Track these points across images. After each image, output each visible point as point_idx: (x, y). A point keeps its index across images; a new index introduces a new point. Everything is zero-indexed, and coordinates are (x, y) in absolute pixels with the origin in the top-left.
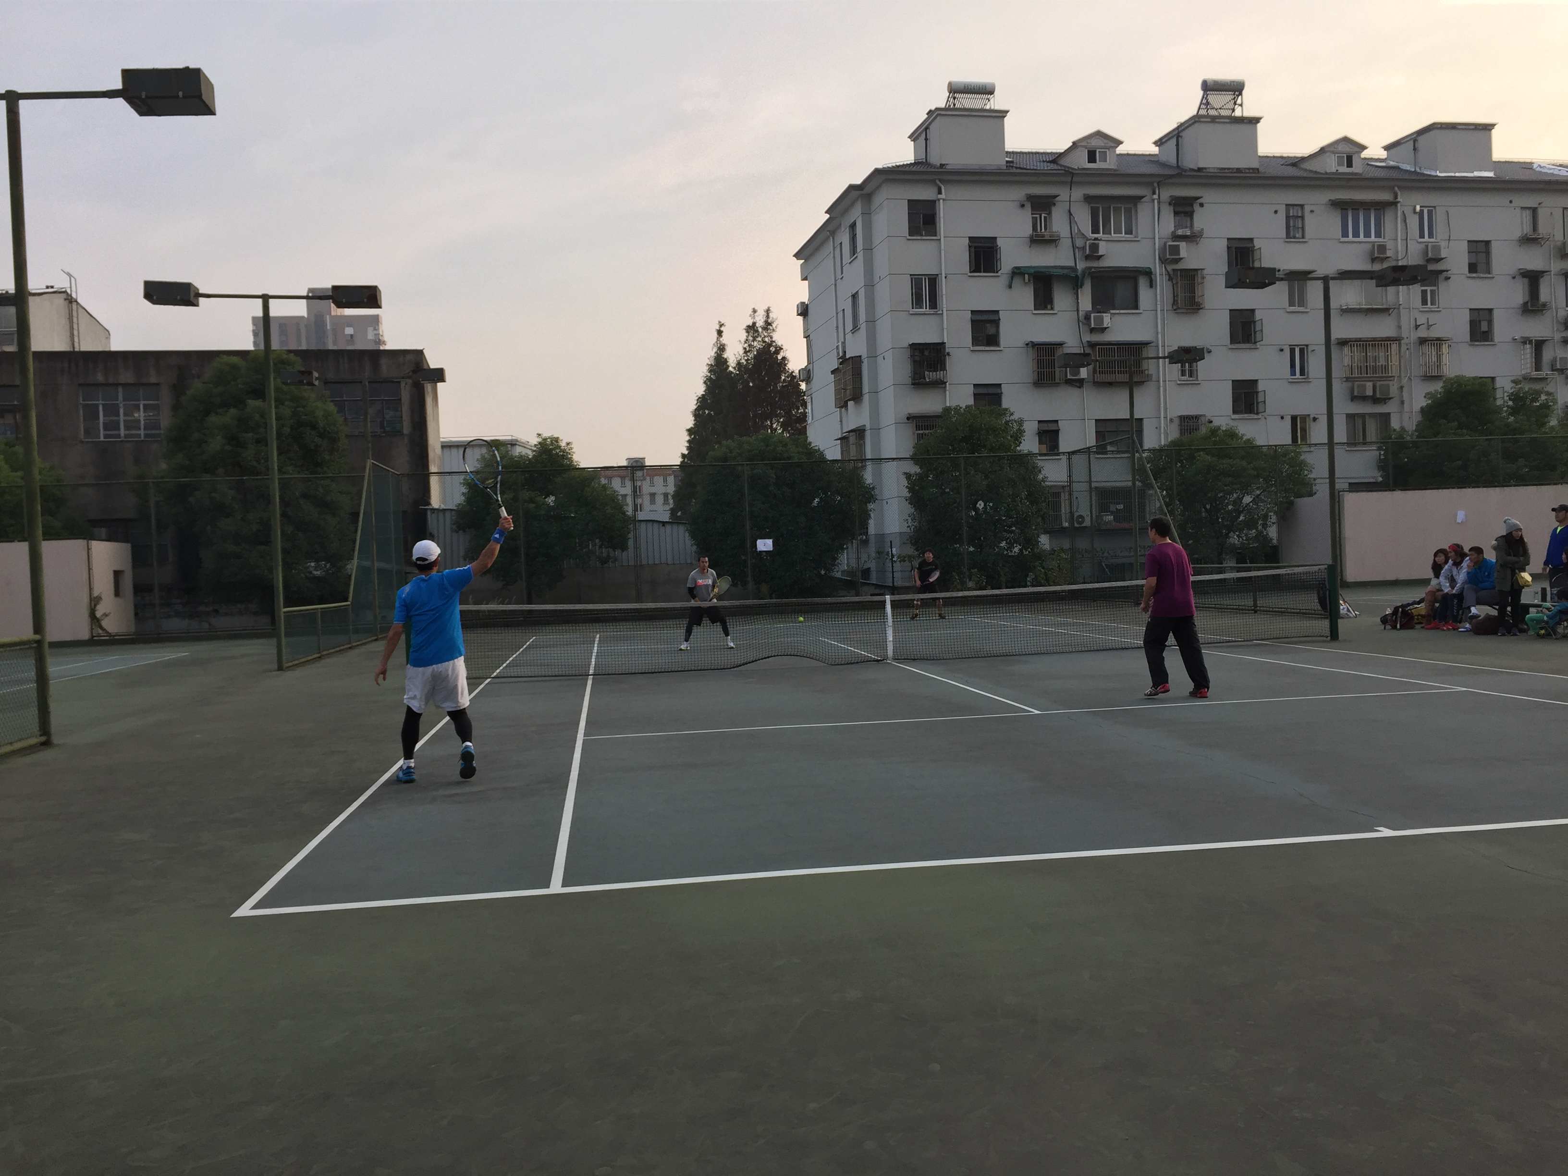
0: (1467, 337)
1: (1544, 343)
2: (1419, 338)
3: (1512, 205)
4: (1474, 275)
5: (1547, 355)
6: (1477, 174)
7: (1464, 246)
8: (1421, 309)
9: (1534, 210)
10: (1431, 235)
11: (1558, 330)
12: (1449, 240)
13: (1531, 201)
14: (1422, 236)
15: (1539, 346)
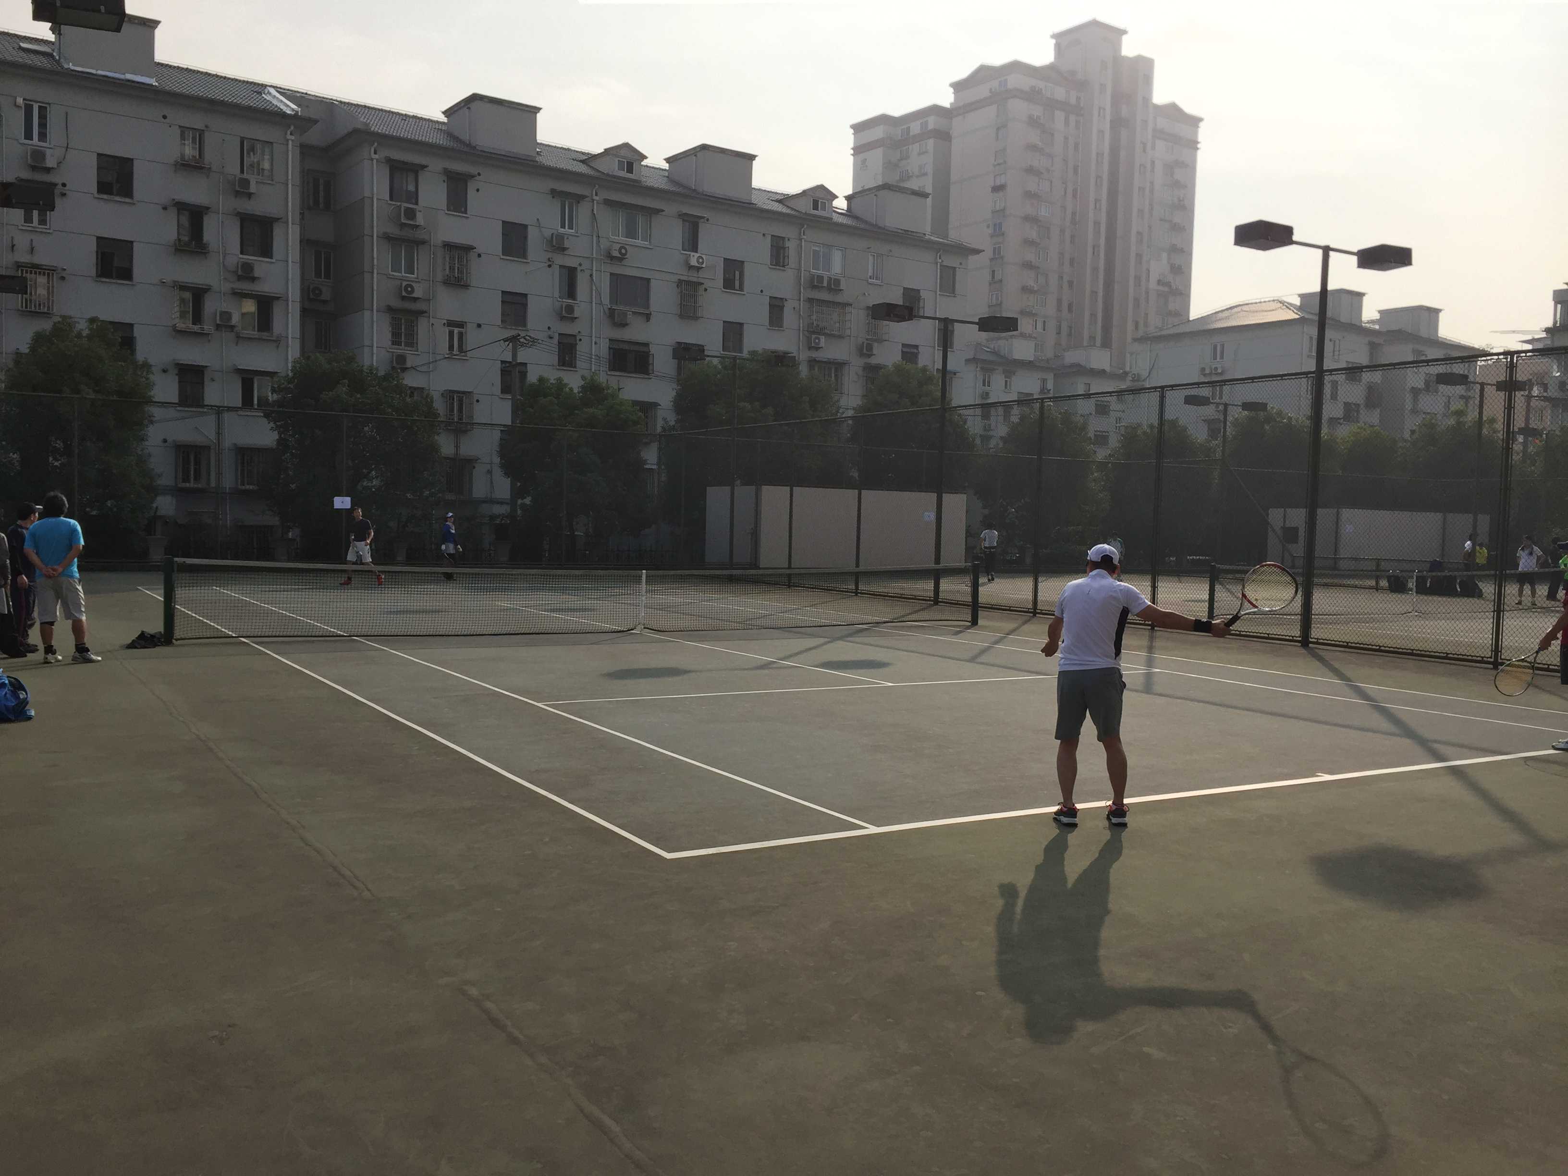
0: (93, 272)
1: (206, 292)
2: (17, 262)
3: (167, 121)
4: (105, 196)
5: (211, 306)
6: (129, 76)
7: (93, 162)
8: (20, 227)
9: (201, 133)
10: (43, 136)
11: (225, 279)
12: (67, 147)
13: (196, 120)
14: (29, 135)
15: (198, 294)
